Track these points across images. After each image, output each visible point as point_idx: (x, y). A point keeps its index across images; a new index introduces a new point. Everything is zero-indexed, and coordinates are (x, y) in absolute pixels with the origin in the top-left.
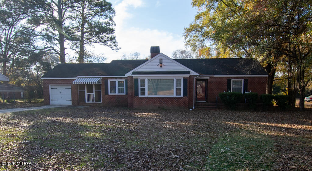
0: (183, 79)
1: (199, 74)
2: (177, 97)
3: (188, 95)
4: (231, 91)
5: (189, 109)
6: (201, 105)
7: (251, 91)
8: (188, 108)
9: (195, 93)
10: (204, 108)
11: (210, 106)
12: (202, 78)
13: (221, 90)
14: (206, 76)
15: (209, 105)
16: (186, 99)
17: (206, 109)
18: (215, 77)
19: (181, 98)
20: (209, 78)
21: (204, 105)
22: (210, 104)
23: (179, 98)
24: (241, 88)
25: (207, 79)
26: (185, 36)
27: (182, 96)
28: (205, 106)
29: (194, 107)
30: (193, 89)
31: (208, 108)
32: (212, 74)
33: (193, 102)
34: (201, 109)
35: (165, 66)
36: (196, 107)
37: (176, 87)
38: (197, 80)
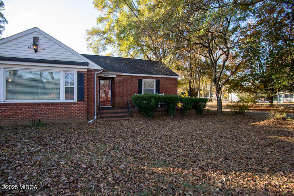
0: (77, 73)
1: (103, 68)
2: (66, 103)
3: (85, 99)
4: (143, 94)
5: (88, 119)
6: (107, 113)
7: (163, 93)
8: (85, 120)
9: (97, 96)
10: (111, 117)
11: (119, 115)
12: (107, 76)
13: (131, 92)
14: (112, 73)
15: (118, 113)
16: (83, 105)
17: (115, 119)
18: (123, 75)
19: (74, 104)
20: (115, 76)
21: (111, 113)
22: (119, 110)
23: (70, 104)
24: (153, 90)
25: (113, 78)
26: (87, 39)
27: (75, 100)
28: (112, 115)
29: (95, 117)
30: (94, 90)
31: (117, 117)
32: (120, 72)
33: (94, 108)
34: (107, 119)
35: (45, 51)
36: (99, 116)
37: (65, 86)
38: (100, 78)
